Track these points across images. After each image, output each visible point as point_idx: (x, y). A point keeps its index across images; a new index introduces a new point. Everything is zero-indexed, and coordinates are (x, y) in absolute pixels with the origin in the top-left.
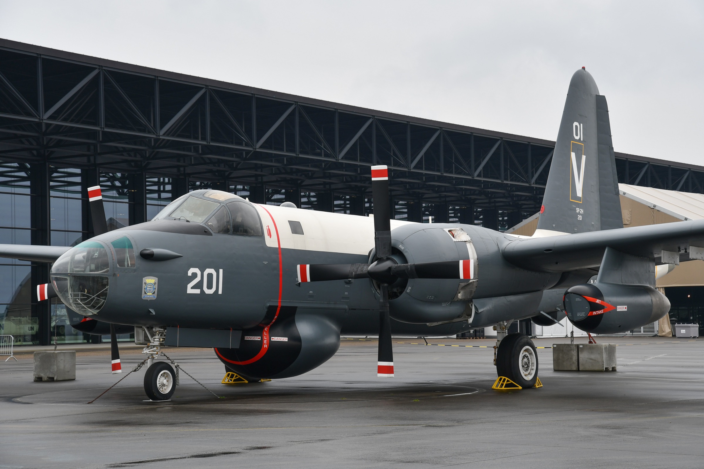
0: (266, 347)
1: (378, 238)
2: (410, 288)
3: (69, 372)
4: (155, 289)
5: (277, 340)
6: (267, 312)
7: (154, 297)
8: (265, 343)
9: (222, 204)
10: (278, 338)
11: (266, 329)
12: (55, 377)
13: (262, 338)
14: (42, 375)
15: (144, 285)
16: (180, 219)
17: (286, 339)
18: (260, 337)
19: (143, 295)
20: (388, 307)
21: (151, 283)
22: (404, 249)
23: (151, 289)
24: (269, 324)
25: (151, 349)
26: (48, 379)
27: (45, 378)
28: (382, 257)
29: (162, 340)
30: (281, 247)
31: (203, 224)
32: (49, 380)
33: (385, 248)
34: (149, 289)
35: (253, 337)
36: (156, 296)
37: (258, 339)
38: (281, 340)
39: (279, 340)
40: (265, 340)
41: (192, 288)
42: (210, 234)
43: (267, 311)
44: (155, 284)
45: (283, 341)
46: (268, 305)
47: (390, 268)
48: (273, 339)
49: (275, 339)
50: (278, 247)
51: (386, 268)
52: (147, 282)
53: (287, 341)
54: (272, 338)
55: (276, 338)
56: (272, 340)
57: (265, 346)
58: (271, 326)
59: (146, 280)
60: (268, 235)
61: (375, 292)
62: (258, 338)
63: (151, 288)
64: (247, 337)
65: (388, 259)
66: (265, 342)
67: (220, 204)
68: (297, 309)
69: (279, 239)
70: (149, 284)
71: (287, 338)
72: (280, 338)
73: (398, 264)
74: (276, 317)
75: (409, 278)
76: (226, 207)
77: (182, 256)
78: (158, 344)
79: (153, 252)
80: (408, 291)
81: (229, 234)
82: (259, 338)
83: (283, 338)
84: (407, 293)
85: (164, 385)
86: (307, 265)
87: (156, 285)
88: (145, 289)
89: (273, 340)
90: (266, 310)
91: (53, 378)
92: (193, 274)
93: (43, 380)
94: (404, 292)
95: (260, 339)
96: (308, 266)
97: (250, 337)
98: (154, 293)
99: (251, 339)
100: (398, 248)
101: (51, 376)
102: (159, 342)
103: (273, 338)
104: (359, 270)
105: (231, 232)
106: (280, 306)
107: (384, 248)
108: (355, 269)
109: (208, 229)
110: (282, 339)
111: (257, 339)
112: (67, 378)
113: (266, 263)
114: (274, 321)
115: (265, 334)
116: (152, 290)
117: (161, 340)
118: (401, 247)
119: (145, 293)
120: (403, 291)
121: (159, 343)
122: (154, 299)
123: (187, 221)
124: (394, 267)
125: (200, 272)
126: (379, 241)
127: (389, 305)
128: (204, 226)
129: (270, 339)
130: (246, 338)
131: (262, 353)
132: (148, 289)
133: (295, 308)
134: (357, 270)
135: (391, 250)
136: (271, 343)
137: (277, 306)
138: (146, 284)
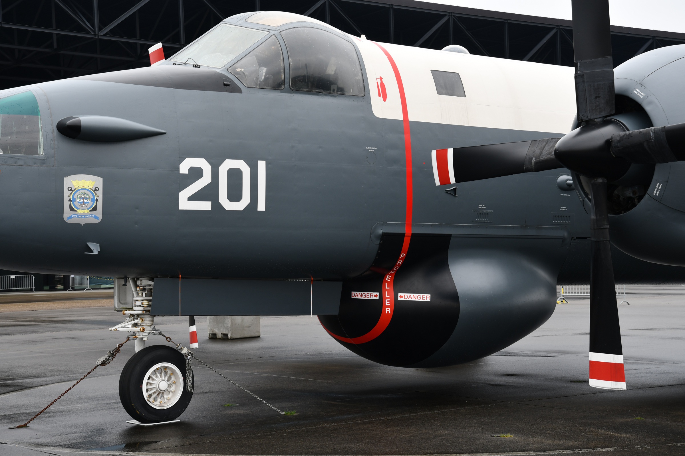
0: (388, 312)
1: (582, 76)
2: (659, 186)
3: (249, 327)
4: (97, 200)
5: (410, 299)
6: (381, 247)
7: (96, 217)
8: (386, 305)
9: (272, 33)
10: (412, 295)
11: (387, 278)
12: (229, 334)
13: (381, 296)
14: (216, 331)
15: (66, 193)
16: (185, 64)
17: (426, 298)
18: (378, 294)
19: (67, 214)
20: (607, 230)
21: (86, 187)
22: (644, 99)
23: (85, 201)
24: (391, 269)
25: (134, 320)
26: (222, 336)
27: (219, 336)
28: (592, 117)
29: (147, 303)
30: (410, 120)
31: (222, 70)
32: (224, 338)
33: (599, 97)
34: (82, 201)
35: (366, 293)
36: (100, 217)
37: (375, 298)
38: (417, 300)
39: (414, 300)
40: (387, 298)
41: (191, 198)
42: (238, 90)
43: (380, 244)
44: (95, 190)
45: (421, 300)
46: (381, 232)
47: (608, 143)
48: (401, 297)
49: (406, 297)
50: (402, 119)
51: (600, 142)
52: (76, 187)
53: (429, 300)
54: (400, 294)
55: (408, 295)
56: (399, 299)
57: (388, 310)
58: (397, 272)
59: (73, 182)
60: (380, 96)
61: (584, 200)
62: (373, 296)
63: (87, 199)
64: (355, 293)
65: (606, 122)
66: (387, 302)
67: (269, 32)
68: (451, 238)
69: (406, 104)
70: (80, 190)
71: (430, 295)
72: (415, 295)
73: (628, 130)
74: (403, 255)
75: (657, 163)
76: (279, 37)
77: (165, 133)
78: (140, 312)
79: (80, 122)
80: (656, 193)
81: (282, 91)
82: (376, 296)
83: (421, 295)
84: (654, 198)
85: (161, 393)
86: (448, 149)
87: (100, 193)
88: (70, 200)
89: (402, 299)
90: (378, 242)
91: (227, 335)
92: (191, 169)
93: (218, 337)
94: (647, 196)
95: (377, 298)
96: (450, 152)
97: (360, 293)
98: (95, 209)
99: (362, 298)
100: (632, 96)
101: (225, 333)
102: (142, 308)
103: (402, 294)
104: (544, 151)
105: (287, 86)
106: (411, 235)
107: (596, 98)
108: (538, 151)
109: (234, 80)
110: (419, 297)
111: (372, 298)
112: (247, 335)
113: (372, 149)
114: (400, 262)
115: (386, 288)
116: (88, 203)
117: (144, 303)
118: (638, 94)
119: (72, 209)
120: (645, 195)
121: (143, 310)
122: (96, 221)
123: (194, 67)
124: (618, 139)
125: (209, 167)
126: (584, 81)
127: (608, 227)
128: (225, 73)
129: (396, 297)
130: (353, 296)
131: (383, 324)
132: (78, 200)
133: (447, 238)
134: (541, 153)
135: (614, 102)
136: (399, 306)
137: (403, 235)
138: (73, 191)
